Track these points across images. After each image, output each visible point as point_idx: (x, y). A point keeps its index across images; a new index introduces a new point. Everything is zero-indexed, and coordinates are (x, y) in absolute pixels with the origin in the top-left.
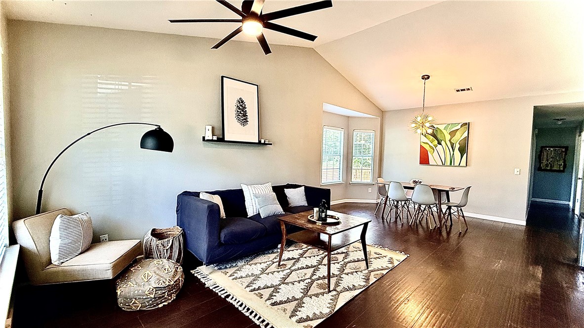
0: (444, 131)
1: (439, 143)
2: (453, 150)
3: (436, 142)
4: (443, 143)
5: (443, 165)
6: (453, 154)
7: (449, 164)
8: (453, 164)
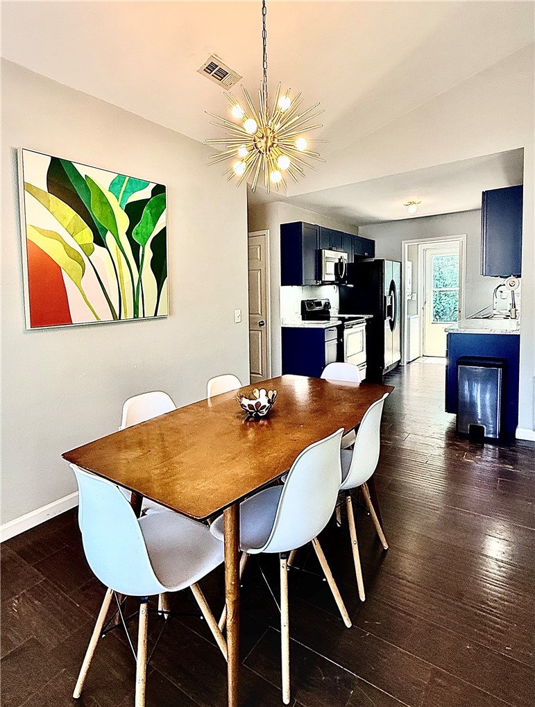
0: (111, 197)
1: (100, 241)
2: (139, 267)
3: (87, 235)
4: (109, 239)
5: (117, 318)
6: (140, 280)
7: (130, 315)
8: (141, 315)
